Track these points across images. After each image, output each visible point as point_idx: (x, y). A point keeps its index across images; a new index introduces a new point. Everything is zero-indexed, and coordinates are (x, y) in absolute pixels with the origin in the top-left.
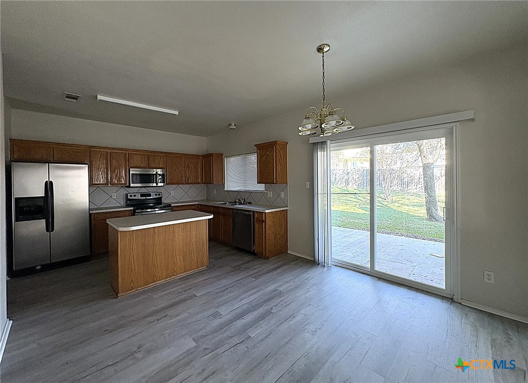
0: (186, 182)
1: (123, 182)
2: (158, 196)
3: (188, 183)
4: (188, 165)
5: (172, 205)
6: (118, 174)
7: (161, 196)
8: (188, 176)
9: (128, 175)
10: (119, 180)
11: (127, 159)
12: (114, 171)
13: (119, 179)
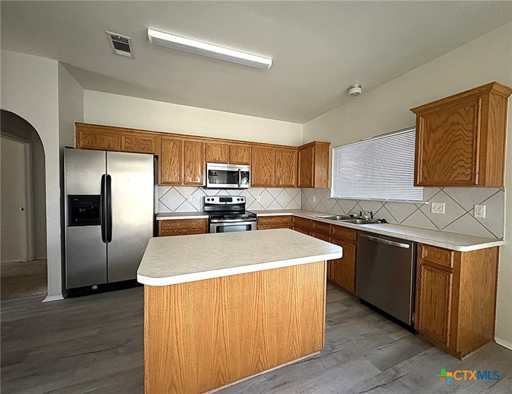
0: (277, 183)
1: (199, 181)
2: (240, 202)
3: (278, 186)
4: (279, 160)
5: (258, 215)
6: (194, 170)
7: (244, 202)
8: (279, 176)
9: (204, 172)
10: (194, 179)
11: (204, 152)
12: (189, 166)
13: (194, 176)
